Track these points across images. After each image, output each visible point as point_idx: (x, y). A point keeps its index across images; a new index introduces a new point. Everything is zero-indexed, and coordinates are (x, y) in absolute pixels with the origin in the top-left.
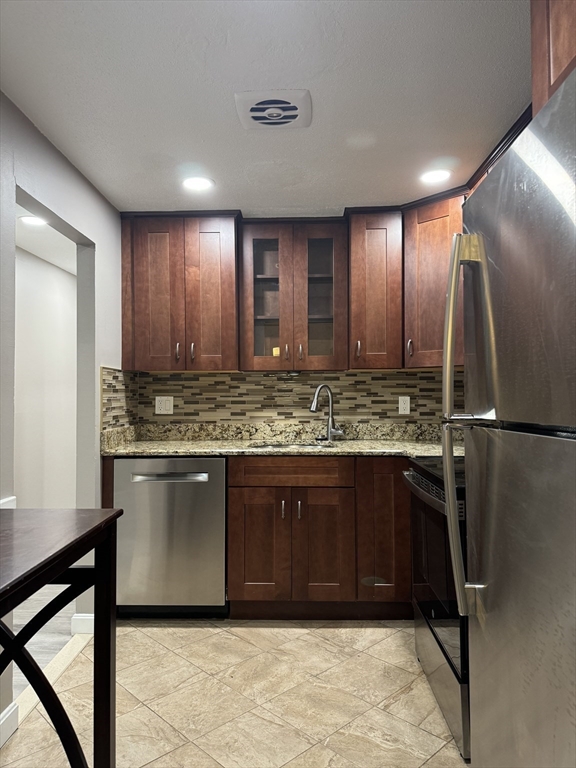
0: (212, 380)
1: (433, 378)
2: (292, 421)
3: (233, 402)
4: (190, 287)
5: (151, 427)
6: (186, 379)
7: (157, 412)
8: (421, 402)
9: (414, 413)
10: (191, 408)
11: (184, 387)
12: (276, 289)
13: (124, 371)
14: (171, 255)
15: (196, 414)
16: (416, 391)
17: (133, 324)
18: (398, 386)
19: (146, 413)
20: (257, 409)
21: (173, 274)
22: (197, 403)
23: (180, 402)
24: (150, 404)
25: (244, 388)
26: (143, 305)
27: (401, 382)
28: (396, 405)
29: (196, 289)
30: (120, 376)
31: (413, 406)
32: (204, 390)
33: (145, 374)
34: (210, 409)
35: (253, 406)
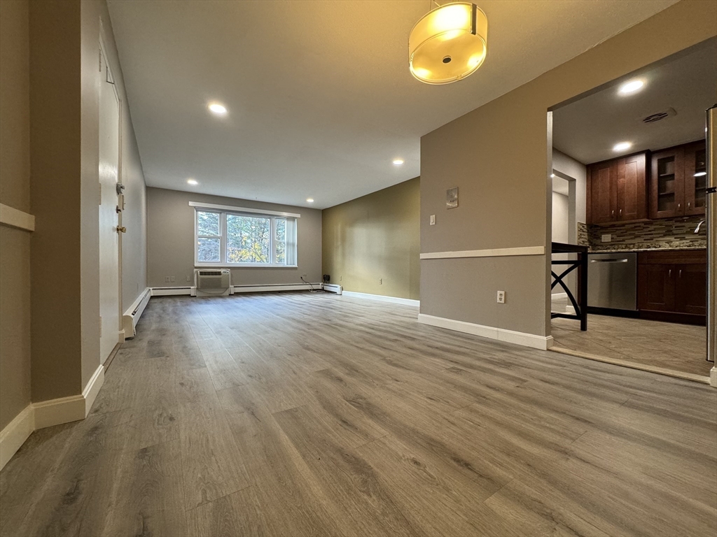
0: (633, 226)
2: (684, 241)
3: (645, 235)
4: (619, 187)
5: (600, 247)
6: (619, 226)
7: (603, 241)
10: (621, 238)
11: (617, 230)
12: (673, 179)
13: (587, 224)
14: (610, 176)
15: (624, 241)
17: (591, 205)
19: (597, 242)
20: (660, 237)
21: (611, 183)
22: (624, 236)
23: (615, 236)
24: (600, 238)
25: (652, 227)
26: (596, 198)
29: (623, 188)
30: (585, 226)
32: (627, 230)
33: (598, 226)
34: (632, 238)
35: (658, 236)
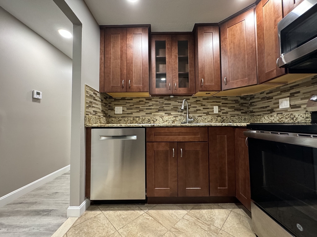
0: (138, 100)
1: (227, 99)
2: (171, 116)
3: (146, 109)
4: (128, 57)
5: (113, 119)
6: (128, 100)
7: (116, 113)
8: (222, 108)
9: (220, 113)
10: (130, 111)
11: (127, 103)
13: (101, 93)
14: (121, 43)
15: (132, 114)
16: (220, 104)
17: (104, 72)
18: (213, 102)
19: (110, 113)
20: (156, 112)
21: (122, 51)
22: (132, 109)
23: (125, 109)
24: (113, 110)
25: (151, 103)
26: (108, 65)
27: (214, 100)
28: (213, 110)
30: (98, 95)
31: (220, 110)
32: (135, 104)
33: (111, 97)
34: (137, 112)
35: (155, 110)
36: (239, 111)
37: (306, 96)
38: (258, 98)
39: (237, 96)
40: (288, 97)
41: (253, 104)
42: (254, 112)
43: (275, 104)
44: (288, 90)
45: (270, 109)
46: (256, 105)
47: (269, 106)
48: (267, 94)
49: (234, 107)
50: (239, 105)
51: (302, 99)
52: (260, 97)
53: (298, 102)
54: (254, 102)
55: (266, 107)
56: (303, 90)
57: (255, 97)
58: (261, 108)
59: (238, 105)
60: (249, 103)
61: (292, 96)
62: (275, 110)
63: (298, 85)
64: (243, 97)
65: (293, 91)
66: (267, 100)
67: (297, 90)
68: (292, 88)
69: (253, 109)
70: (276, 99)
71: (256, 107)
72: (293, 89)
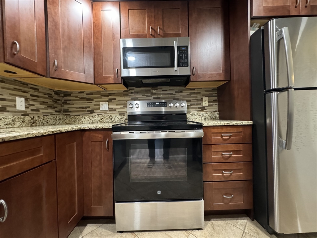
1: (38, 89)
8: (31, 103)
9: (27, 110)
16: (28, 95)
18: (15, 89)
27: (17, 87)
28: (14, 103)
31: (27, 105)
36: (53, 109)
37: (120, 103)
38: (76, 97)
39: (50, 89)
40: (107, 101)
41: (68, 102)
42: (71, 112)
43: (95, 105)
44: (107, 96)
45: (90, 109)
46: (73, 104)
47: (89, 107)
48: (87, 94)
49: (47, 103)
50: (53, 101)
51: (117, 105)
52: (78, 96)
53: (114, 107)
54: (70, 100)
55: (86, 108)
56: (118, 98)
57: (72, 95)
58: (80, 108)
59: (51, 101)
60: (63, 101)
61: (110, 101)
62: (95, 111)
63: (114, 94)
64: (57, 92)
65: (110, 97)
66: (87, 100)
67: (114, 98)
68: (110, 94)
69: (68, 108)
70: (96, 101)
71: (72, 106)
72: (111, 96)
